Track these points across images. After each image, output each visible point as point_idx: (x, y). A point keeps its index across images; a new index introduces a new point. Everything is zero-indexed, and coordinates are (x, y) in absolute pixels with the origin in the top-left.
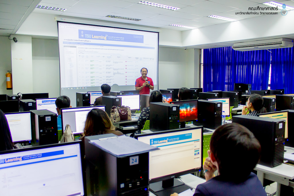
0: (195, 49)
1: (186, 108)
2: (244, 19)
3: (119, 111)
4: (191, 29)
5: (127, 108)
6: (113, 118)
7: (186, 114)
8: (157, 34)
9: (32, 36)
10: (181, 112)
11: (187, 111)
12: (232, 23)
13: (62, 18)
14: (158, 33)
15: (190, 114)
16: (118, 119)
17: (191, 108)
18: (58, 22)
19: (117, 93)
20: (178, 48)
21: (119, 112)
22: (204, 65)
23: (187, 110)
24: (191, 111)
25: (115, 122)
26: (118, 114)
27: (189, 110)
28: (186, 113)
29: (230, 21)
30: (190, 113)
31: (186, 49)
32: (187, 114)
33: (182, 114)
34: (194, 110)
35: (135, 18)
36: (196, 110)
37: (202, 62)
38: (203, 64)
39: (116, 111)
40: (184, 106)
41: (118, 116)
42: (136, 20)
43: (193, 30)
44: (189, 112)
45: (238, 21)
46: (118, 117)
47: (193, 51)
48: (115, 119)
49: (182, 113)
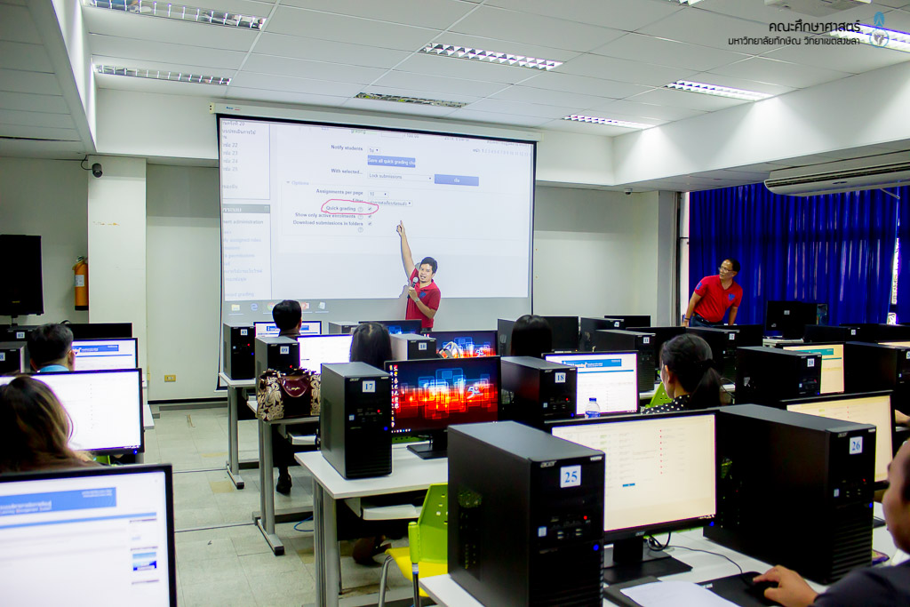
0: (661, 192)
1: (450, 383)
2: (791, 90)
3: (280, 385)
4: (640, 131)
5: (309, 377)
6: (262, 408)
7: (450, 403)
8: (530, 146)
9: (147, 159)
10: (428, 397)
11: (452, 395)
12: (757, 104)
13: (229, 106)
14: (534, 143)
15: (466, 404)
16: (277, 411)
17: (468, 384)
18: (219, 116)
19: (343, 327)
20: (604, 188)
21: (282, 389)
22: (690, 243)
23: (452, 389)
24: (470, 394)
25: (266, 420)
26: (278, 395)
27: (462, 392)
28: (448, 399)
29: (751, 98)
30: (465, 399)
31: (631, 192)
32: (455, 403)
33: (434, 403)
34: (482, 391)
35: (448, 99)
36: (490, 390)
37: (686, 232)
38: (688, 240)
39: (270, 385)
40: (440, 378)
41: (279, 400)
42: (451, 105)
43: (644, 132)
44: (462, 397)
45: (776, 98)
46: (277, 403)
47: (655, 199)
48: (266, 411)
49: (431, 399)
